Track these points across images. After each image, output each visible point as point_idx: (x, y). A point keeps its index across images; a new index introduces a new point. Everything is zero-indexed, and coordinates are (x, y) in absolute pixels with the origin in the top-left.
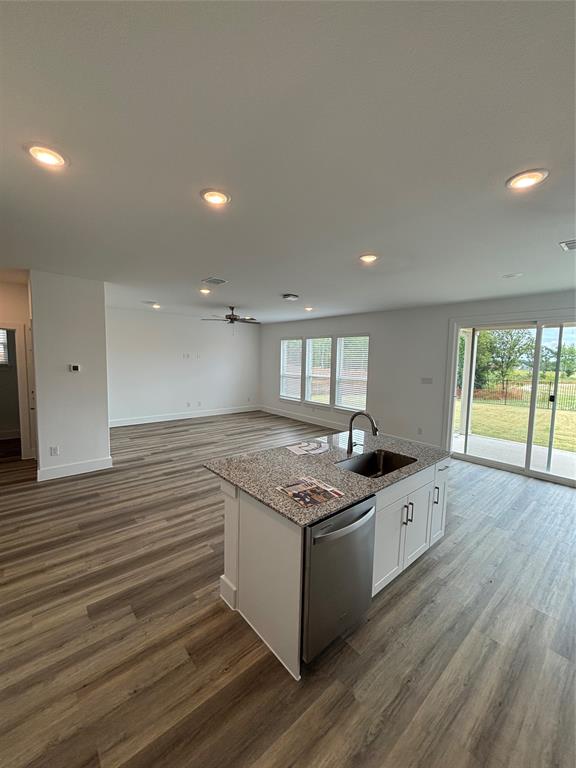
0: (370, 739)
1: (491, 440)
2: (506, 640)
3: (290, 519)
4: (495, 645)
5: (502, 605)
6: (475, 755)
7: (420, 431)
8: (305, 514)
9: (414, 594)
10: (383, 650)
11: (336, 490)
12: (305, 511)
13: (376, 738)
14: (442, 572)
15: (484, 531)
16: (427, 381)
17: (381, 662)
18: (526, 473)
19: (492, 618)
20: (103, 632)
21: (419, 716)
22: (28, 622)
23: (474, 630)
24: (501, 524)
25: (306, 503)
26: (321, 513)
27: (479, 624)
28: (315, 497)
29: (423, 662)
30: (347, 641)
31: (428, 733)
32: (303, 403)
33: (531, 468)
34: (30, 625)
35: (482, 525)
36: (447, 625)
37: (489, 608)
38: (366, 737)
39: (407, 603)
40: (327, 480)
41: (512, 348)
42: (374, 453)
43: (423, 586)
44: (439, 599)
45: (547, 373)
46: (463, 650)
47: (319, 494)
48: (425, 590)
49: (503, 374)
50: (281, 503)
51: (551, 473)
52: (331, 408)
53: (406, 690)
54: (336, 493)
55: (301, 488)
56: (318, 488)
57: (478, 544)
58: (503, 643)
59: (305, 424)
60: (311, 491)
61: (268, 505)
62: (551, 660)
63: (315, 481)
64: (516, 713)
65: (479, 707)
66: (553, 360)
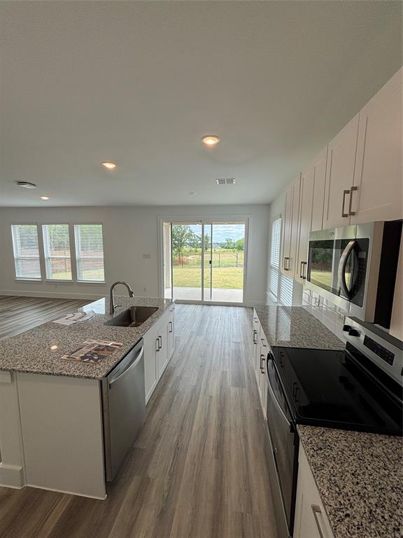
0: (166, 495)
1: (181, 288)
2: (214, 392)
3: (88, 377)
4: (211, 397)
5: (209, 375)
6: (218, 459)
7: (145, 290)
8: (99, 369)
9: (167, 392)
10: (158, 436)
11: (115, 343)
12: (98, 366)
13: (169, 492)
14: (177, 373)
15: (192, 340)
16: (147, 256)
17: (160, 444)
18: (202, 303)
19: (207, 385)
21: (188, 459)
23: (201, 396)
24: (199, 333)
25: (96, 361)
26: (112, 364)
27: (202, 392)
28: (101, 353)
29: (182, 428)
30: (134, 446)
31: (195, 465)
32: (44, 282)
33: (205, 300)
35: (190, 338)
36: (188, 400)
37: (204, 380)
38: (163, 496)
39: (165, 400)
40: (103, 338)
41: (182, 235)
42: (129, 310)
43: (170, 385)
44: (181, 389)
45: (198, 249)
46: (199, 408)
47: (103, 350)
48: (172, 387)
49: (179, 251)
50: (72, 369)
51: (212, 301)
52: (74, 283)
53: (178, 450)
54: (115, 345)
55: (85, 351)
56: (100, 346)
57: (191, 348)
58: (214, 395)
59: (49, 299)
60: (95, 350)
61: (61, 374)
62: (233, 391)
63: (95, 342)
64: (227, 425)
65: (213, 433)
66: (200, 242)
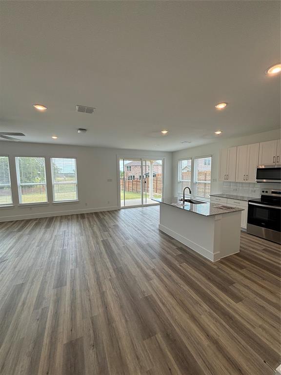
20: (247, 293)
22: (260, 329)
34: (260, 326)
52: (50, 204)
